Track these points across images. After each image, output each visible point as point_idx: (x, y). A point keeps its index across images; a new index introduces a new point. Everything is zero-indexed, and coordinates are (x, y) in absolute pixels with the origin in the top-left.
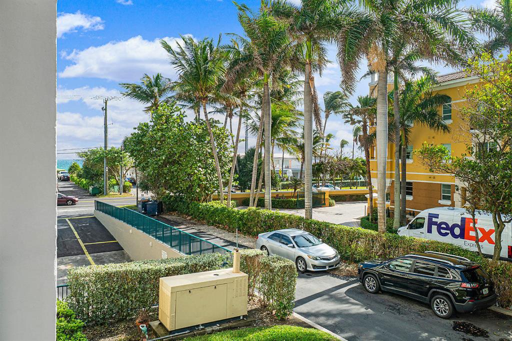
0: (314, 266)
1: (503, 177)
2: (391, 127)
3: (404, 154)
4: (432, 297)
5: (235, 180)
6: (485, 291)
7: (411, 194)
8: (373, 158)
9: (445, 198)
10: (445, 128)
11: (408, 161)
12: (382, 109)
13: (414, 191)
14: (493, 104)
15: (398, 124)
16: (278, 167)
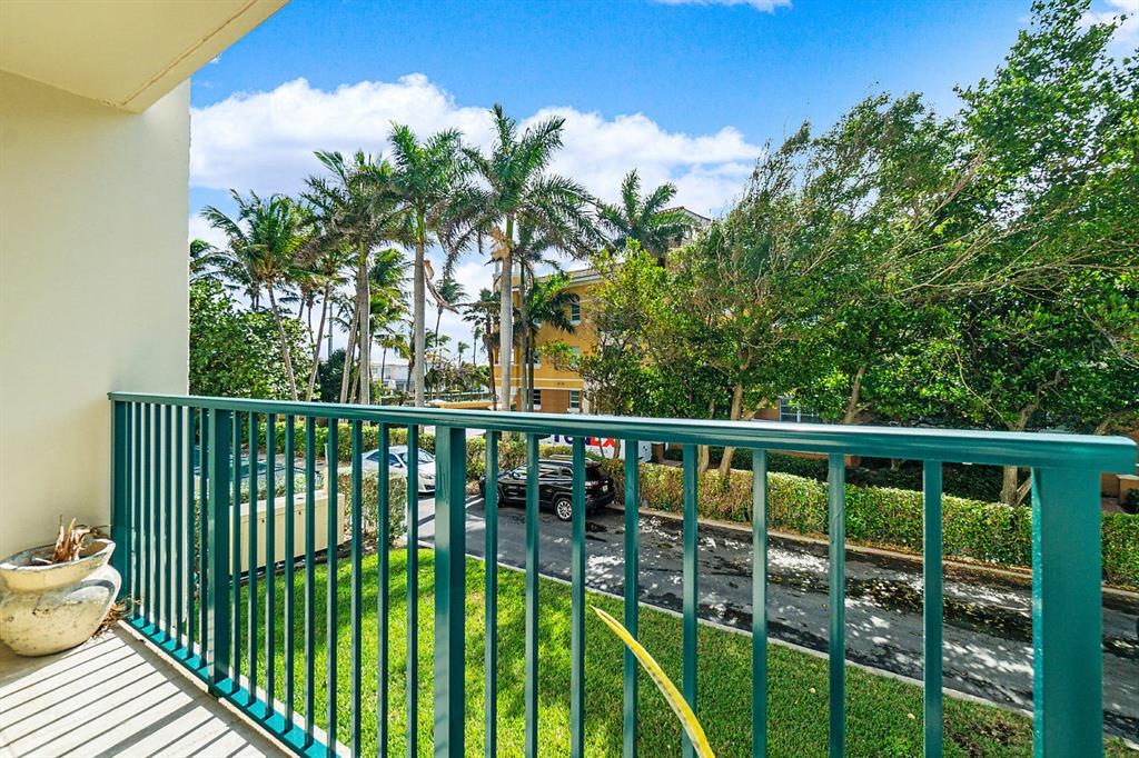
0: (427, 487)
1: (623, 375)
2: (517, 328)
3: (530, 357)
4: (556, 501)
5: (316, 391)
6: (605, 488)
7: (538, 403)
8: (497, 362)
9: (574, 405)
10: (571, 329)
11: (536, 366)
12: (505, 303)
13: (542, 400)
14: (612, 302)
15: (524, 323)
16: (376, 377)
